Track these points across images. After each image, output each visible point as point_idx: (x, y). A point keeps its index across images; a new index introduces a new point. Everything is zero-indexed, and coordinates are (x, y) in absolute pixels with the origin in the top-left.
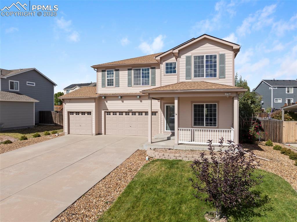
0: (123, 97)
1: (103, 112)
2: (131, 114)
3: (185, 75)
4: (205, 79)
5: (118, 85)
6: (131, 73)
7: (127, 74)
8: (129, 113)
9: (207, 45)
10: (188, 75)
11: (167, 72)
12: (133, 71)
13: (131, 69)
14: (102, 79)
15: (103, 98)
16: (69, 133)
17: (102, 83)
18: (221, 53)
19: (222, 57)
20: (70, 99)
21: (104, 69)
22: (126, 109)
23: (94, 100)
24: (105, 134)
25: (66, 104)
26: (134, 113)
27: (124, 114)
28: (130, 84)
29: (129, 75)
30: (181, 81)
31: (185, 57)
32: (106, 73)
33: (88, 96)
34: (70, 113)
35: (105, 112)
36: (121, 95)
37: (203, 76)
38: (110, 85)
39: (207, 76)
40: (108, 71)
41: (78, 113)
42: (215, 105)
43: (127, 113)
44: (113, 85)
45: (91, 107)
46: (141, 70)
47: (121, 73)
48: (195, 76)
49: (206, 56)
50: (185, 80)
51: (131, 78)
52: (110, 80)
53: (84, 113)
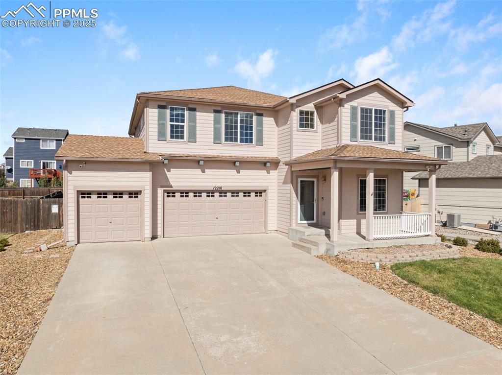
0: (207, 163)
1: (160, 191)
2: (217, 194)
3: (349, 134)
5: (193, 138)
6: (220, 118)
7: (212, 119)
8: (214, 193)
9: (376, 94)
10: (353, 135)
11: (301, 126)
12: (223, 116)
13: (219, 112)
14: (159, 124)
15: (166, 162)
16: (78, 242)
17: (159, 132)
18: (391, 108)
21: (164, 104)
22: (210, 186)
23: (148, 167)
24: (164, 237)
26: (223, 193)
27: (204, 195)
28: (217, 139)
29: (217, 122)
30: (343, 142)
31: (349, 107)
32: (168, 111)
35: (165, 191)
37: (371, 139)
38: (177, 137)
39: (376, 139)
40: (172, 109)
41: (102, 194)
42: (384, 181)
43: (210, 193)
44: (182, 138)
45: (142, 180)
46: (239, 116)
47: (199, 115)
48: (362, 138)
49: (375, 109)
50: (349, 143)
51: (220, 128)
52: (177, 126)
53: (120, 194)
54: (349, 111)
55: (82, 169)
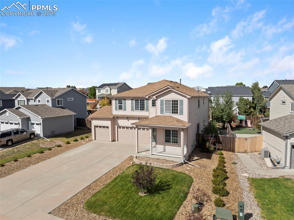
0: (128, 118)
1: (116, 126)
2: (133, 129)
3: (160, 111)
4: (171, 115)
5: (125, 110)
7: (131, 102)
10: (162, 111)
11: (152, 105)
12: (134, 101)
13: (133, 100)
14: (115, 105)
15: (116, 118)
16: (95, 140)
17: (115, 108)
18: (181, 99)
19: (182, 101)
20: (96, 118)
21: (116, 99)
22: (130, 125)
23: (109, 120)
24: (118, 141)
25: (93, 121)
26: (135, 128)
27: (129, 128)
28: (132, 110)
29: (132, 103)
30: (158, 115)
31: (160, 100)
32: (118, 101)
33: (107, 116)
34: (96, 127)
35: (117, 127)
36: (127, 116)
37: (170, 112)
38: (121, 109)
39: (173, 113)
40: (119, 100)
41: (100, 127)
42: (177, 131)
43: (131, 128)
45: (108, 123)
46: (139, 101)
47: (127, 101)
49: (172, 100)
50: (160, 114)
51: (133, 106)
52: (120, 106)
53: (104, 127)
54: (160, 102)
55: (95, 120)
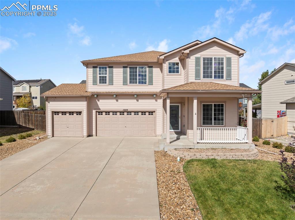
0: (118, 96)
1: (94, 111)
2: (125, 114)
3: (194, 75)
4: (213, 80)
5: (111, 83)
6: (127, 71)
7: (122, 71)
8: (124, 113)
9: (215, 48)
10: (197, 76)
11: (170, 72)
12: (128, 69)
13: (126, 67)
14: (93, 76)
15: (96, 96)
16: (53, 136)
17: (93, 81)
18: (228, 56)
19: (229, 60)
20: (55, 97)
21: (96, 65)
22: (121, 109)
23: (85, 99)
24: (96, 136)
25: (49, 103)
26: (129, 113)
27: (118, 114)
28: (125, 83)
29: (125, 73)
30: (190, 81)
31: (194, 58)
32: (98, 69)
33: (79, 94)
34: (55, 113)
35: (96, 112)
36: (116, 94)
37: (211, 77)
38: (103, 83)
39: (215, 77)
40: (100, 68)
41: (64, 113)
42: (222, 105)
43: (122, 113)
44: (106, 83)
45: (82, 106)
46: (138, 68)
47: (115, 70)
48: (204, 77)
49: (214, 58)
50: (194, 81)
51: (127, 76)
52: (103, 77)
53: (72, 113)
54: (194, 61)
55: (54, 101)
